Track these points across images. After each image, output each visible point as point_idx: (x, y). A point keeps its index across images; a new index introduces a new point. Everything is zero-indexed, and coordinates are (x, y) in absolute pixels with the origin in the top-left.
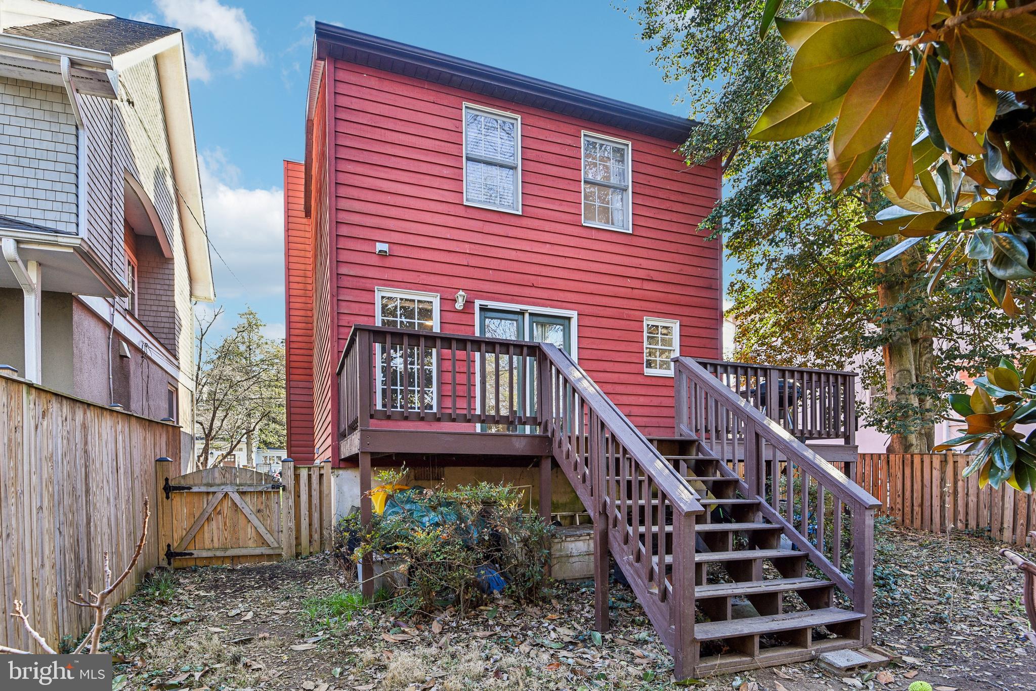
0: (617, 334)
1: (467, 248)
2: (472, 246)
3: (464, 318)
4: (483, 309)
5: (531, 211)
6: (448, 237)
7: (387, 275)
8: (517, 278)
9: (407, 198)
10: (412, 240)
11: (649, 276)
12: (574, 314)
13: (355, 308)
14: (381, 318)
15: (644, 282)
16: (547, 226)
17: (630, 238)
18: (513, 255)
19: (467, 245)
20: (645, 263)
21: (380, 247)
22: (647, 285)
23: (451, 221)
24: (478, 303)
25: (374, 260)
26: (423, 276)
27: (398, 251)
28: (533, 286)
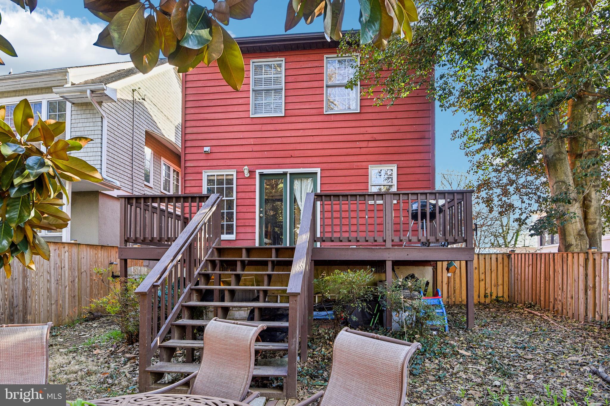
0: (348, 179)
1: (252, 141)
2: (255, 140)
3: (250, 181)
4: (261, 175)
5: (290, 112)
6: (242, 137)
7: (209, 163)
8: (282, 154)
9: (220, 121)
10: (222, 143)
11: (372, 138)
12: (318, 170)
13: (193, 183)
14: (206, 187)
15: (369, 142)
16: (301, 119)
17: (359, 115)
18: (279, 140)
19: (252, 140)
20: (370, 130)
21: (206, 149)
22: (371, 144)
23: (243, 128)
24: (258, 171)
25: (203, 157)
26: (228, 161)
27: (215, 150)
28: (292, 157)
